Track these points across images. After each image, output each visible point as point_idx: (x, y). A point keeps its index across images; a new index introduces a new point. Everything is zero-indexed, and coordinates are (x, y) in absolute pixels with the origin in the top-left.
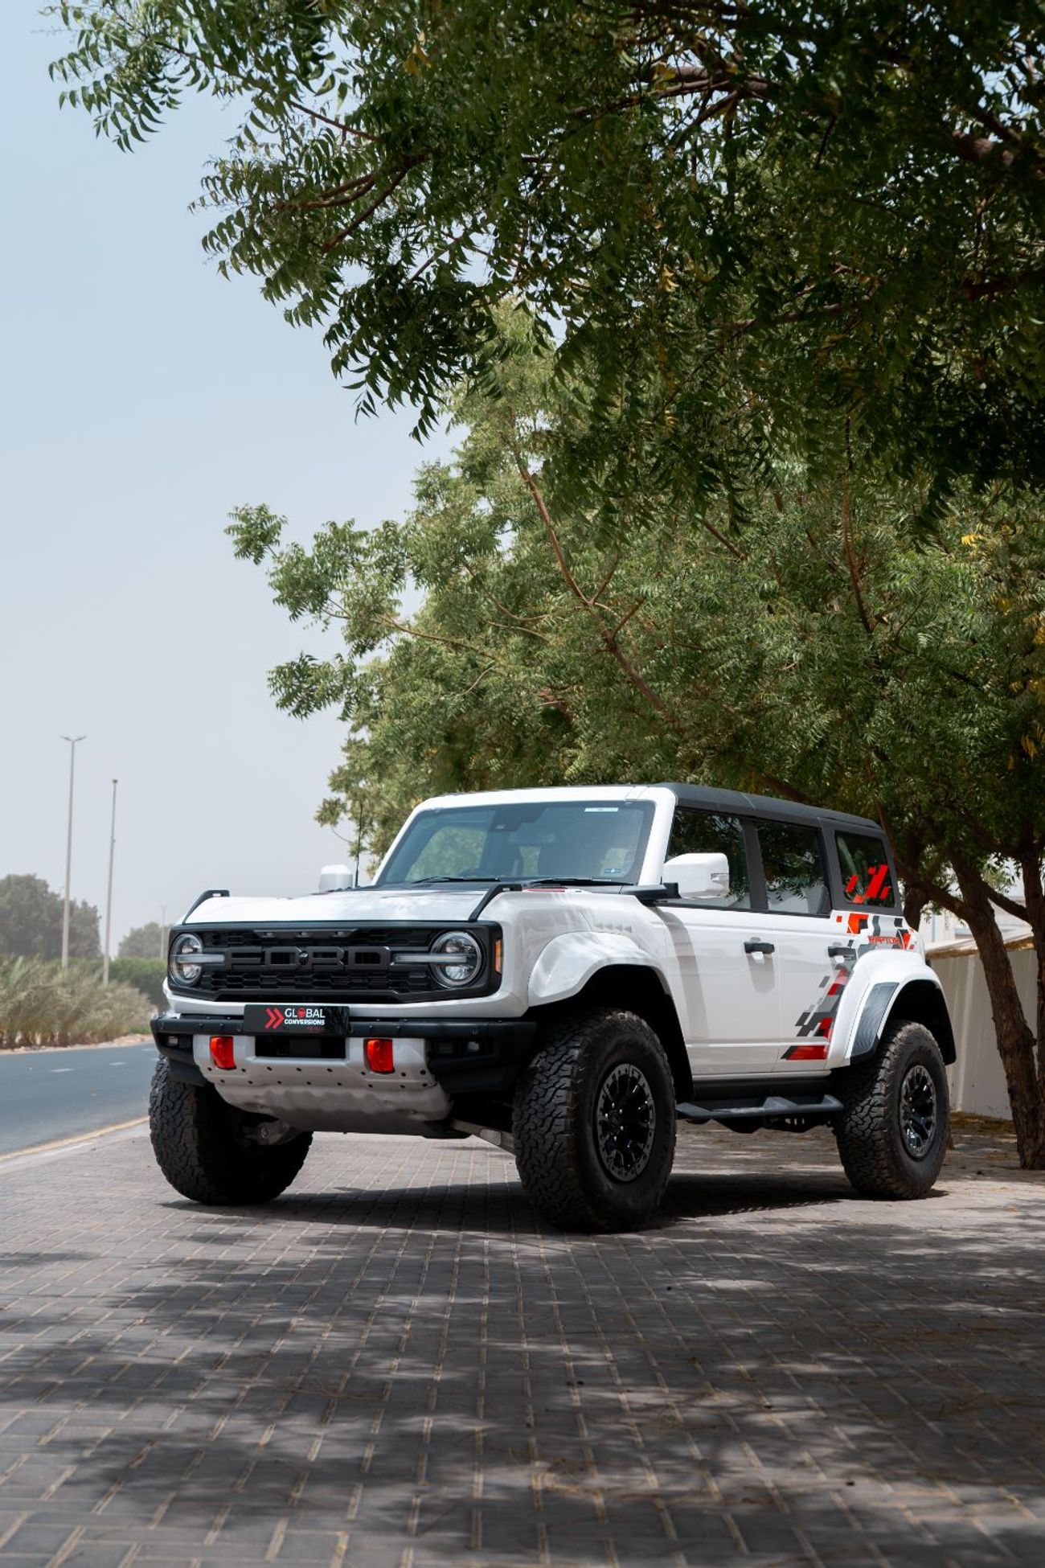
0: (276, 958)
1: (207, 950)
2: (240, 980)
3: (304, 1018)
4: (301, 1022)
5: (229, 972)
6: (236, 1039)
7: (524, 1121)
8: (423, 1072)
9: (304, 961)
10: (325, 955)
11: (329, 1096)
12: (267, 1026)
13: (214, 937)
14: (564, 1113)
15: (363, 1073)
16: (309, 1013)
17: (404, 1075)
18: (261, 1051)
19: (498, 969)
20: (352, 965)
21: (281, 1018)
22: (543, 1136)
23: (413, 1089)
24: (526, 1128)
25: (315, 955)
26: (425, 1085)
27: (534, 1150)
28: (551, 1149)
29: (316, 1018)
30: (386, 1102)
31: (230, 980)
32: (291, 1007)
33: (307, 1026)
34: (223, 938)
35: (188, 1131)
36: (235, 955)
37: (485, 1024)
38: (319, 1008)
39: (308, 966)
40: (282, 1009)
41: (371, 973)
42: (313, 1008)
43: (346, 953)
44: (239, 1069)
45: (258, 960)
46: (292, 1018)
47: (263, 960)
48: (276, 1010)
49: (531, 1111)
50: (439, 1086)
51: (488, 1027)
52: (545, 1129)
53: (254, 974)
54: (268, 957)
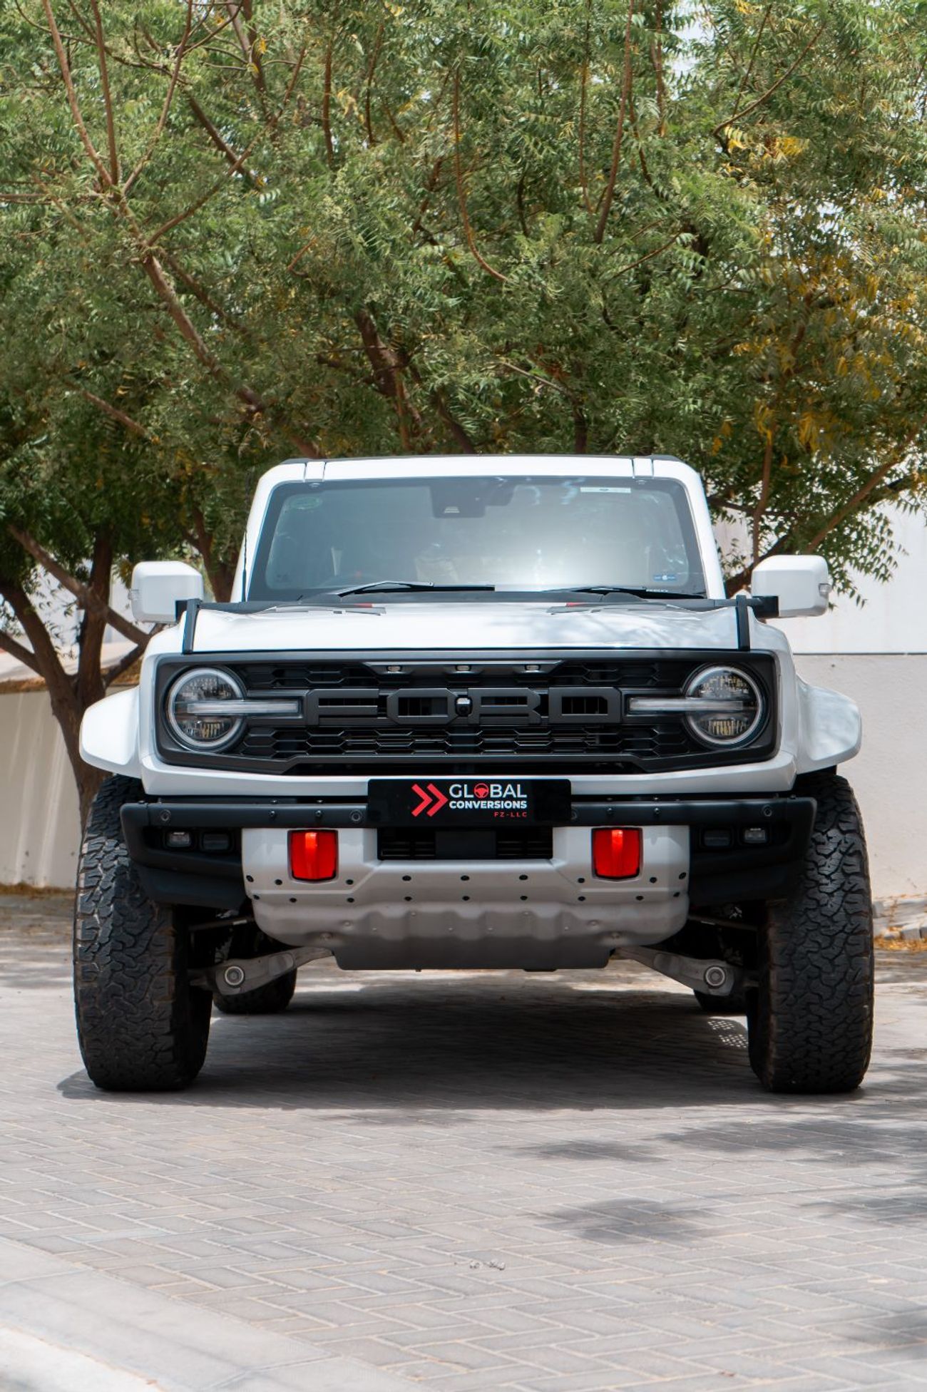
0: (407, 705)
1: (249, 694)
2: (338, 740)
3: (488, 798)
4: (483, 805)
6: (343, 834)
8: (682, 875)
9: (464, 711)
10: (500, 700)
12: (416, 813)
13: (275, 674)
15: (583, 881)
16: (496, 790)
18: (386, 851)
20: (557, 715)
21: (442, 798)
23: (658, 902)
25: (485, 700)
26: (677, 894)
29: (510, 798)
31: (317, 741)
32: (462, 782)
33: (492, 811)
36: (320, 702)
38: (514, 783)
39: (473, 718)
40: (443, 786)
41: (595, 727)
42: (504, 784)
43: (544, 698)
44: (341, 878)
45: (371, 708)
46: (463, 799)
47: (382, 709)
48: (431, 787)
53: (368, 732)
54: (393, 706)
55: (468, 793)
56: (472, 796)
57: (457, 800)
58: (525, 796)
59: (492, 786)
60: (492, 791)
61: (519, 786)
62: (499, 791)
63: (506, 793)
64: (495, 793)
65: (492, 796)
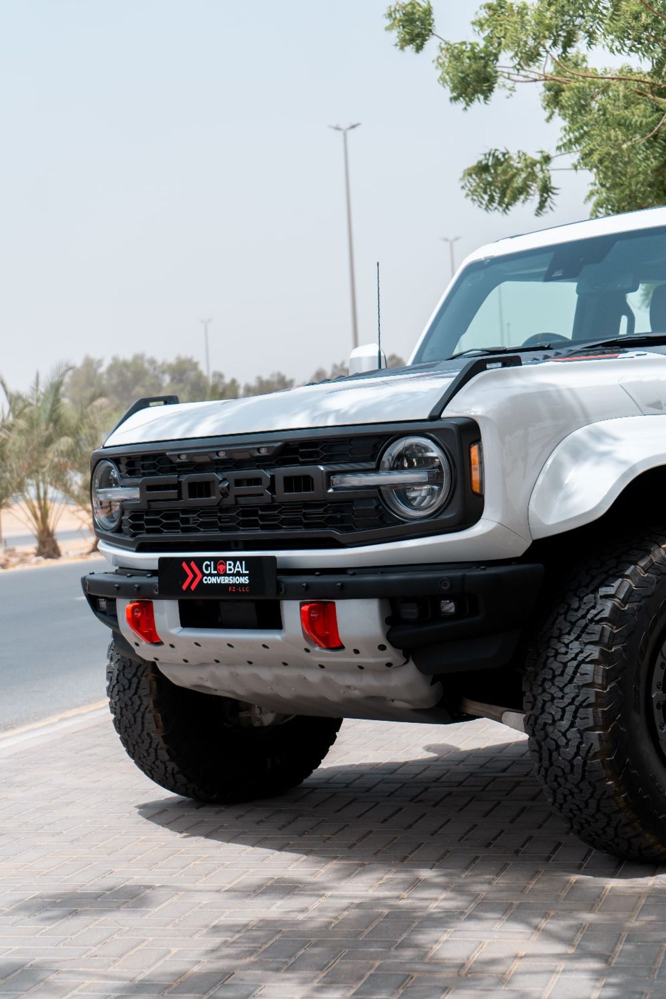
0: (195, 490)
1: (125, 481)
2: (159, 522)
3: (225, 574)
4: (223, 580)
5: (147, 513)
6: (156, 604)
7: (537, 712)
8: (382, 648)
9: (225, 493)
10: (250, 482)
11: (278, 680)
12: (184, 587)
14: (592, 699)
15: (307, 650)
16: (229, 565)
17: (356, 652)
18: (188, 620)
19: (476, 488)
21: (199, 575)
22: (564, 734)
23: (375, 670)
24: (541, 721)
25: (238, 483)
26: (389, 665)
27: (555, 754)
28: (577, 754)
29: (238, 574)
30: (349, 687)
31: (149, 522)
32: (210, 559)
33: (228, 586)
34: (139, 464)
35: (149, 716)
36: (150, 488)
37: (458, 573)
38: (241, 559)
39: (229, 500)
40: (199, 562)
41: (307, 505)
42: (235, 559)
43: (273, 477)
44: (168, 644)
45: (173, 493)
46: (211, 575)
47: (180, 494)
48: (193, 564)
49: (547, 697)
50: (411, 665)
51: (463, 577)
52: (565, 723)
54: (185, 490)
55: (214, 570)
56: (216, 572)
57: (207, 575)
58: (247, 572)
59: (228, 562)
60: (228, 567)
61: (244, 562)
62: (232, 567)
63: (236, 569)
64: (230, 570)
65: (228, 572)
